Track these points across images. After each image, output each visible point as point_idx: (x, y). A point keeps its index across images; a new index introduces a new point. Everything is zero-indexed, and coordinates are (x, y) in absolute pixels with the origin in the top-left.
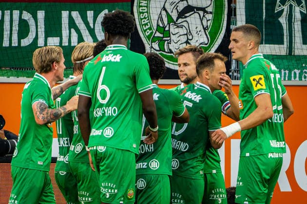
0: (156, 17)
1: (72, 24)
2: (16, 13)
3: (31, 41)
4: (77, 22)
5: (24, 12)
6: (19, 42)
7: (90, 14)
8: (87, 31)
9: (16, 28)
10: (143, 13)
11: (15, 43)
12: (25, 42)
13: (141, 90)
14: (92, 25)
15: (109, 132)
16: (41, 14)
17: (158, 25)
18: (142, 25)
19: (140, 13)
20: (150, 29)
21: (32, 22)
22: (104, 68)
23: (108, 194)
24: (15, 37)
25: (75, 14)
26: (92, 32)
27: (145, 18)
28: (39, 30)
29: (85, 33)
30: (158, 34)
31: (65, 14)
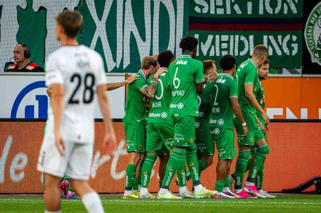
0: (317, 39)
1: (269, 43)
2: (237, 37)
3: (246, 53)
4: (272, 42)
5: (242, 36)
6: (239, 53)
7: (280, 37)
8: (278, 47)
9: (237, 45)
10: (310, 36)
11: (236, 54)
12: (243, 53)
13: (198, 81)
14: (281, 44)
15: (181, 106)
16: (251, 37)
17: (318, 43)
18: (309, 44)
19: (308, 36)
20: (314, 45)
21: (246, 42)
22: (177, 68)
23: (178, 141)
24: (236, 50)
25: (271, 37)
26: (281, 47)
27: (311, 39)
28: (250, 46)
29: (277, 48)
30: (318, 49)
31: (265, 37)
